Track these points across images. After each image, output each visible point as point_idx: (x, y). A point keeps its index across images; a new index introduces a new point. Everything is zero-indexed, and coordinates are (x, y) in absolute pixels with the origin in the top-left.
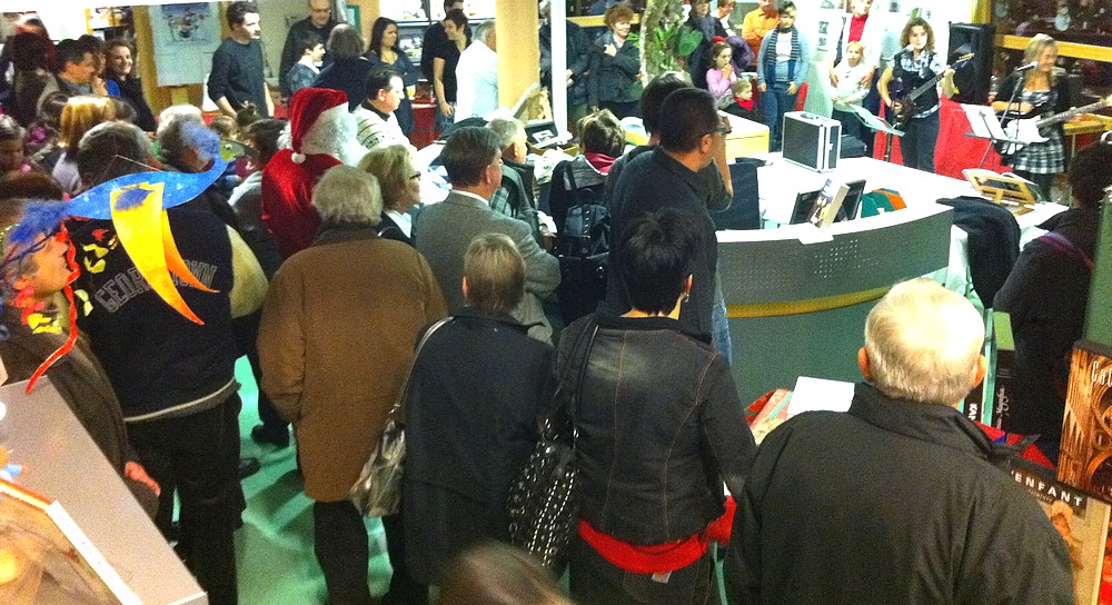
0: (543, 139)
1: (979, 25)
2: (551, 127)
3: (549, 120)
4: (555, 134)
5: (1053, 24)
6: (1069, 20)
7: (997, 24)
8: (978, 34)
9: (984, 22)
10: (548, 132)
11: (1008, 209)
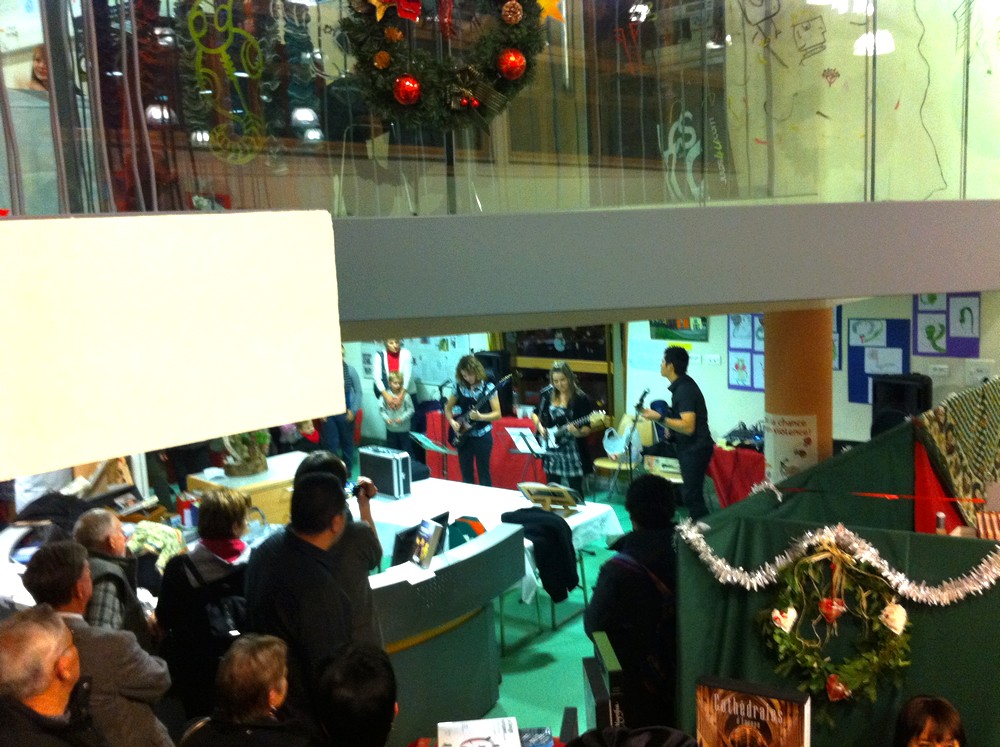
0: (126, 505)
1: (496, 352)
2: (133, 490)
3: (129, 482)
4: (139, 498)
5: (553, 345)
6: (564, 342)
7: (509, 349)
8: (498, 361)
9: (499, 348)
10: (131, 496)
11: (557, 513)
